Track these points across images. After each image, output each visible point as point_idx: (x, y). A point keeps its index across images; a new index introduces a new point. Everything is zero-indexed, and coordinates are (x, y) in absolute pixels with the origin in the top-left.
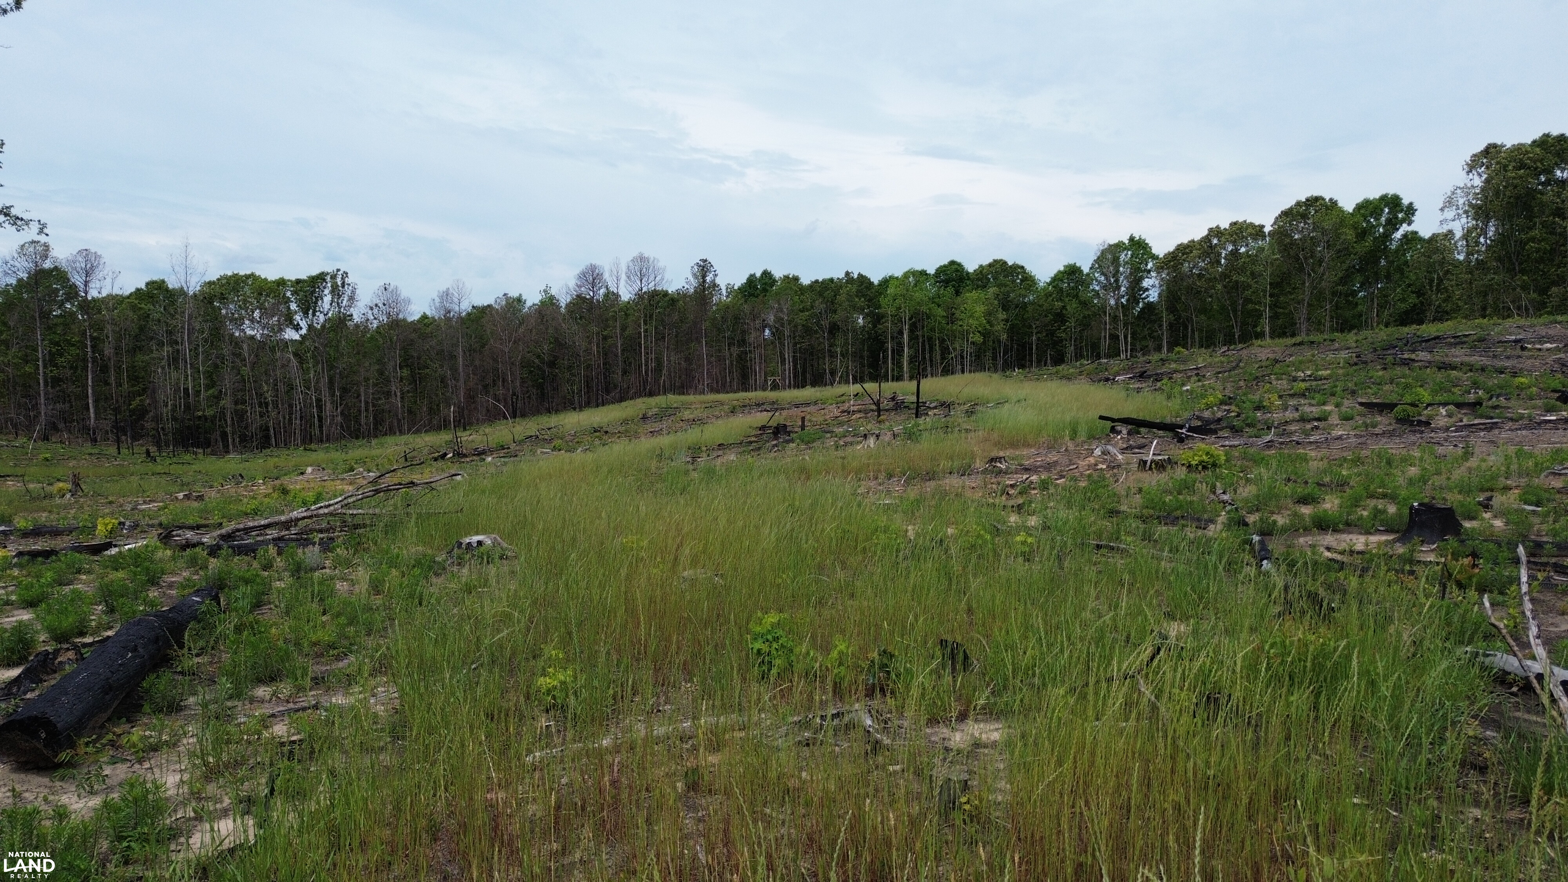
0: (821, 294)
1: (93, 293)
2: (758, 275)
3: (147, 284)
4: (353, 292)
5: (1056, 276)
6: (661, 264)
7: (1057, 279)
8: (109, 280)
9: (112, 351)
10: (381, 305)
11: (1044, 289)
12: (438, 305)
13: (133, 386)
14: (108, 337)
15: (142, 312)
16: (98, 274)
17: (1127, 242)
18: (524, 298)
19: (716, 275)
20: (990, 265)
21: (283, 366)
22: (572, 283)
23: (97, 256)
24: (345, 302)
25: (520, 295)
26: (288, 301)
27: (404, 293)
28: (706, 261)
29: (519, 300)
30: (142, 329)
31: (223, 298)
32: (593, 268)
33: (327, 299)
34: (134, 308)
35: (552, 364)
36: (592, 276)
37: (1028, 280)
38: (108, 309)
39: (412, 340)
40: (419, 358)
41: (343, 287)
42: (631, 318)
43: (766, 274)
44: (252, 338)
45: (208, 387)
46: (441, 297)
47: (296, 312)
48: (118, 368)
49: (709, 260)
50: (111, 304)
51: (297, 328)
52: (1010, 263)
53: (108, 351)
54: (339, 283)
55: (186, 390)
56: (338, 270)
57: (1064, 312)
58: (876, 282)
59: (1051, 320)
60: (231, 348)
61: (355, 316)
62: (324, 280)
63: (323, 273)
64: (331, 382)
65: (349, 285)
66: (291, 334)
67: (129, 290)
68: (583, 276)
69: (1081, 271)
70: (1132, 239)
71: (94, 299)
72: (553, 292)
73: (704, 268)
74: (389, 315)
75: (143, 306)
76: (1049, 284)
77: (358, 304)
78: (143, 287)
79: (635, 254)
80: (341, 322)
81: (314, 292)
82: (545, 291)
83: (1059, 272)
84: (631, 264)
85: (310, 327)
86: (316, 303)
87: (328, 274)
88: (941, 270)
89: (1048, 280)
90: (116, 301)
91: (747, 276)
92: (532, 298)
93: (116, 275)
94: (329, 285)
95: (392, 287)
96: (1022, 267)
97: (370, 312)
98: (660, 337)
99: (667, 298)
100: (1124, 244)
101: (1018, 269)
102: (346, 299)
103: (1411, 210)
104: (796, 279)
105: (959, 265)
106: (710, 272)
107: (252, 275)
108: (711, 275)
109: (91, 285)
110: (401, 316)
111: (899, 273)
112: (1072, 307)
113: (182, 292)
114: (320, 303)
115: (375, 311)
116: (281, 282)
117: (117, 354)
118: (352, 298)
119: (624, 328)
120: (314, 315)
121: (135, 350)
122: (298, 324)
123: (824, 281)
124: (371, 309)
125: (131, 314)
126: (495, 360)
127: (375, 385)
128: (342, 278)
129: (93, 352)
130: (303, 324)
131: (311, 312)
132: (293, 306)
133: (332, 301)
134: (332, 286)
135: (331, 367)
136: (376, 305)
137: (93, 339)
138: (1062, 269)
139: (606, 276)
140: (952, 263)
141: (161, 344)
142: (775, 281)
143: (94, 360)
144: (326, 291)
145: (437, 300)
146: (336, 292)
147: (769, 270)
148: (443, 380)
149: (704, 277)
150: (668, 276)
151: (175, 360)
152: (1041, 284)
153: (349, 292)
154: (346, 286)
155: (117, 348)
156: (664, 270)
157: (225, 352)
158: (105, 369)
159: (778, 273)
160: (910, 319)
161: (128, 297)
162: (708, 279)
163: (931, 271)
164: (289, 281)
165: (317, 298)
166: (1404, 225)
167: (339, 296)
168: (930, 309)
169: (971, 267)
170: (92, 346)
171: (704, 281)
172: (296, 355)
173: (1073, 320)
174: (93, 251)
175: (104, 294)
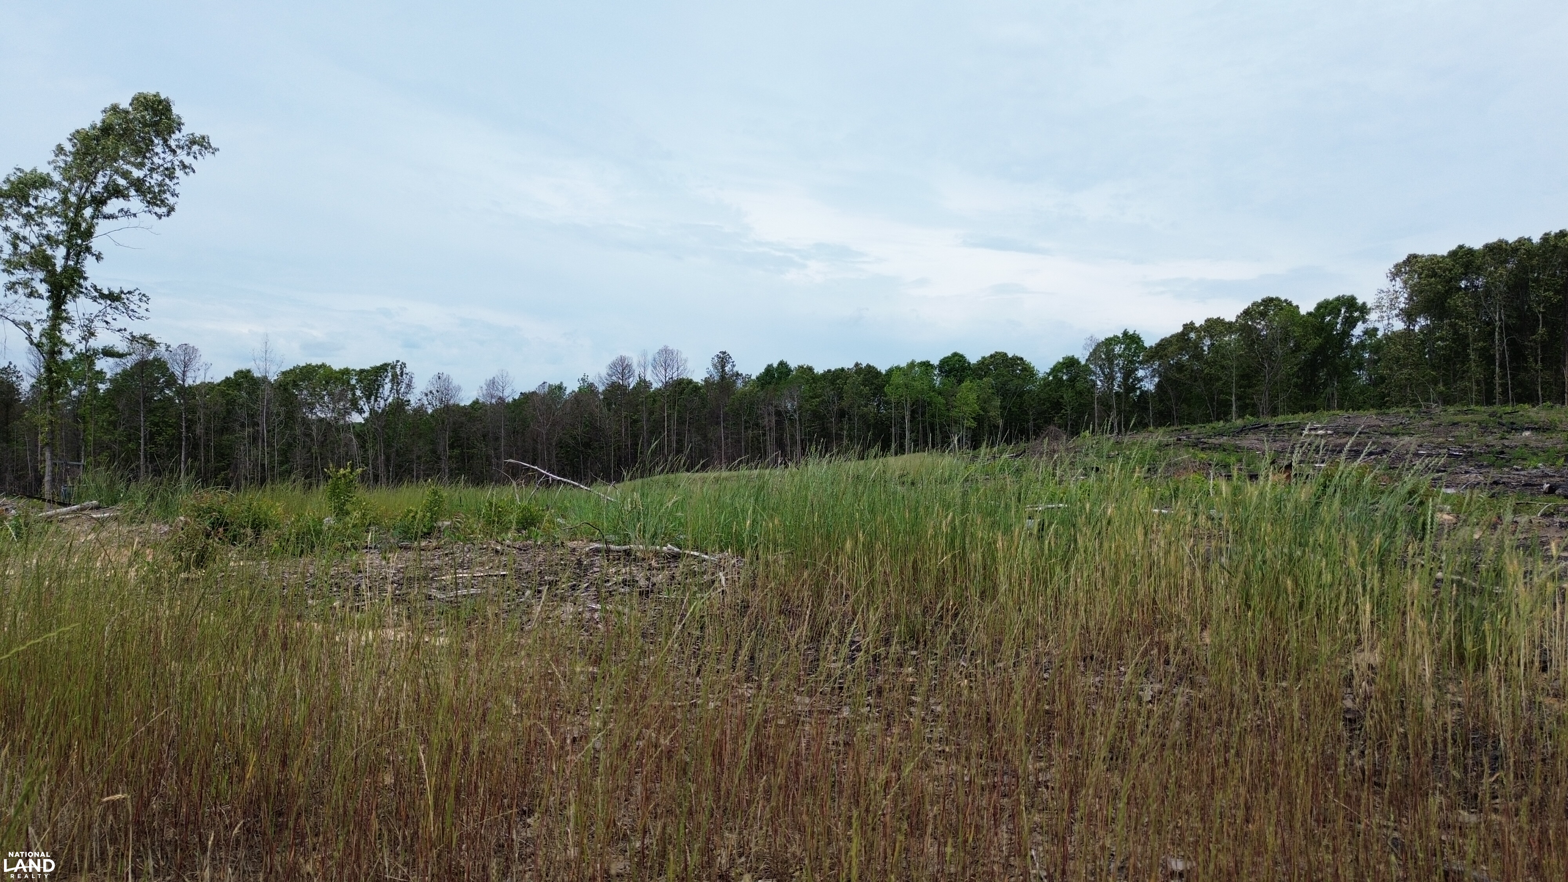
0: (833, 382)
1: (189, 382)
2: (775, 365)
3: (236, 374)
4: (410, 381)
5: (1055, 367)
6: (684, 356)
7: (1055, 370)
8: (202, 372)
9: (203, 431)
10: (435, 392)
11: (1044, 379)
12: (485, 392)
13: (220, 461)
14: (199, 419)
15: (230, 397)
16: (195, 365)
17: (1121, 336)
18: (564, 385)
19: (734, 366)
20: (991, 356)
21: (346, 445)
22: (604, 371)
23: (195, 350)
24: (402, 390)
25: (561, 383)
26: (353, 388)
27: (455, 382)
28: (725, 353)
29: (560, 388)
30: (229, 412)
31: (295, 385)
32: (622, 360)
33: (388, 386)
34: (223, 394)
35: (587, 445)
36: (622, 367)
37: (1027, 370)
38: (200, 395)
39: (462, 423)
40: (468, 439)
41: (402, 376)
42: (658, 404)
43: (782, 364)
44: (321, 420)
45: (281, 463)
46: (488, 386)
47: (361, 398)
48: (207, 446)
49: (728, 352)
50: (203, 391)
51: (361, 411)
52: (1010, 356)
53: (199, 430)
54: (398, 373)
55: (263, 465)
56: (398, 361)
57: (1061, 400)
58: (884, 372)
59: (1048, 408)
60: (303, 429)
61: (412, 402)
62: (386, 371)
63: (385, 364)
64: (388, 459)
65: (407, 374)
66: (356, 418)
67: (218, 378)
68: (614, 366)
69: (1079, 363)
70: (1125, 333)
71: (190, 387)
72: (590, 380)
73: (723, 359)
74: (441, 401)
75: (230, 392)
76: (1049, 374)
77: (414, 391)
78: (232, 376)
79: (661, 347)
80: (399, 406)
81: (377, 380)
82: (583, 380)
83: (1059, 363)
84: (657, 356)
85: (372, 410)
86: (378, 390)
87: (389, 364)
88: (944, 362)
89: (1048, 371)
90: (210, 387)
91: (765, 366)
92: (572, 386)
93: (208, 366)
94: (390, 374)
95: (445, 376)
96: (1022, 359)
97: (425, 398)
98: (681, 421)
99: (691, 386)
100: (1118, 338)
101: (1017, 361)
102: (404, 386)
103: (1364, 310)
104: (810, 369)
105: (962, 356)
106: (728, 363)
107: (323, 366)
108: (729, 366)
109: (188, 374)
110: (452, 402)
111: (903, 364)
112: (1068, 395)
113: (265, 379)
114: (381, 390)
115: (430, 397)
116: (346, 372)
117: (207, 433)
118: (409, 386)
119: (651, 413)
120: (376, 400)
121: (223, 430)
122: (362, 408)
123: (836, 370)
124: (426, 395)
125: (220, 400)
126: (535, 441)
127: (426, 462)
128: (401, 369)
129: (187, 432)
130: (366, 408)
131: (373, 398)
132: (358, 393)
133: (392, 389)
134: (392, 376)
135: (388, 446)
136: (431, 392)
137: (187, 420)
138: (1061, 360)
139: (635, 366)
140: (955, 354)
141: (243, 425)
142: (790, 370)
143: (187, 438)
144: (387, 380)
145: (485, 387)
146: (396, 380)
147: (785, 361)
148: (488, 458)
149: (723, 367)
150: (690, 365)
151: (254, 439)
152: (1041, 375)
153: (406, 381)
154: (404, 376)
155: (207, 429)
156: (686, 361)
157: (298, 432)
158: (196, 446)
159: (793, 364)
160: (912, 406)
161: (219, 385)
162: (727, 369)
163: (935, 362)
164: (353, 370)
165: (378, 386)
166: (1360, 323)
167: (398, 384)
168: (930, 397)
169: (973, 358)
170: (186, 427)
171: (723, 371)
172: (358, 436)
173: (1069, 408)
174: (191, 345)
175: (198, 382)
